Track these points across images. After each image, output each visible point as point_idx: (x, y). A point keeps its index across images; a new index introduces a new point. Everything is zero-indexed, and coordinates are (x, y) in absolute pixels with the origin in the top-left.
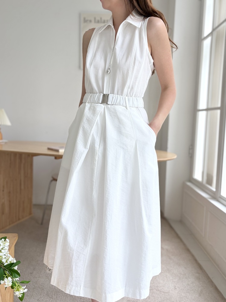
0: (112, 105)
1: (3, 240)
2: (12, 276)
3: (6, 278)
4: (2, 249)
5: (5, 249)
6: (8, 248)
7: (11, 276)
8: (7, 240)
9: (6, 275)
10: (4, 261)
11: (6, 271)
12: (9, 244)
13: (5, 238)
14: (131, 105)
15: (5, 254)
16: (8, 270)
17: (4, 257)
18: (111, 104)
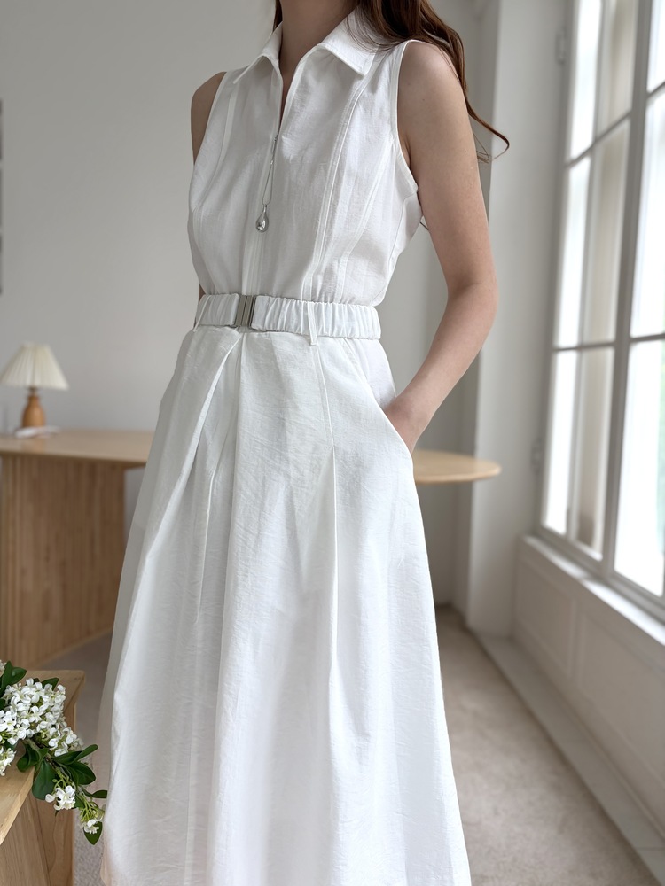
0: (267, 331)
1: (48, 686)
2: (76, 784)
3: (59, 788)
4: (47, 711)
5: (56, 712)
6: (62, 707)
7: (73, 784)
8: (60, 687)
9: (58, 778)
10: (53, 743)
11: (59, 766)
12: (64, 697)
13: (54, 683)
14: (327, 330)
15: (54, 722)
16: (64, 766)
17: (52, 731)
18: (261, 327)
